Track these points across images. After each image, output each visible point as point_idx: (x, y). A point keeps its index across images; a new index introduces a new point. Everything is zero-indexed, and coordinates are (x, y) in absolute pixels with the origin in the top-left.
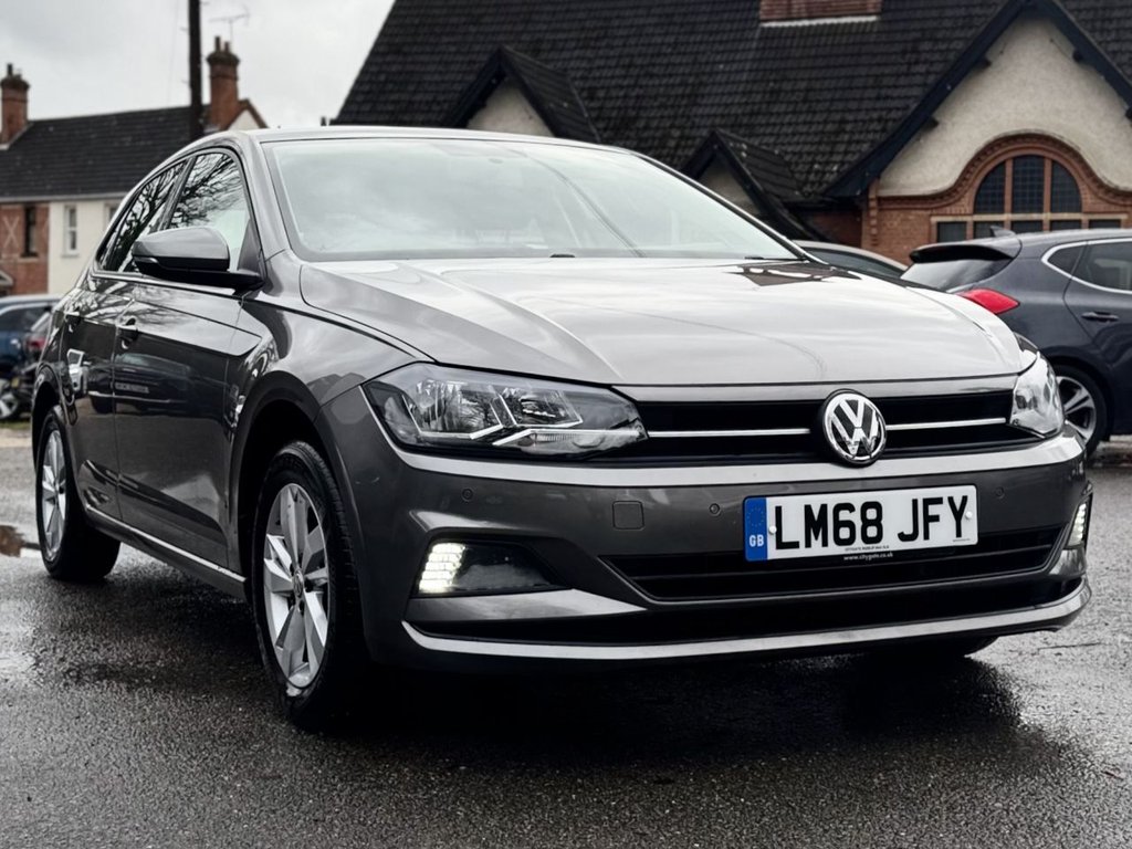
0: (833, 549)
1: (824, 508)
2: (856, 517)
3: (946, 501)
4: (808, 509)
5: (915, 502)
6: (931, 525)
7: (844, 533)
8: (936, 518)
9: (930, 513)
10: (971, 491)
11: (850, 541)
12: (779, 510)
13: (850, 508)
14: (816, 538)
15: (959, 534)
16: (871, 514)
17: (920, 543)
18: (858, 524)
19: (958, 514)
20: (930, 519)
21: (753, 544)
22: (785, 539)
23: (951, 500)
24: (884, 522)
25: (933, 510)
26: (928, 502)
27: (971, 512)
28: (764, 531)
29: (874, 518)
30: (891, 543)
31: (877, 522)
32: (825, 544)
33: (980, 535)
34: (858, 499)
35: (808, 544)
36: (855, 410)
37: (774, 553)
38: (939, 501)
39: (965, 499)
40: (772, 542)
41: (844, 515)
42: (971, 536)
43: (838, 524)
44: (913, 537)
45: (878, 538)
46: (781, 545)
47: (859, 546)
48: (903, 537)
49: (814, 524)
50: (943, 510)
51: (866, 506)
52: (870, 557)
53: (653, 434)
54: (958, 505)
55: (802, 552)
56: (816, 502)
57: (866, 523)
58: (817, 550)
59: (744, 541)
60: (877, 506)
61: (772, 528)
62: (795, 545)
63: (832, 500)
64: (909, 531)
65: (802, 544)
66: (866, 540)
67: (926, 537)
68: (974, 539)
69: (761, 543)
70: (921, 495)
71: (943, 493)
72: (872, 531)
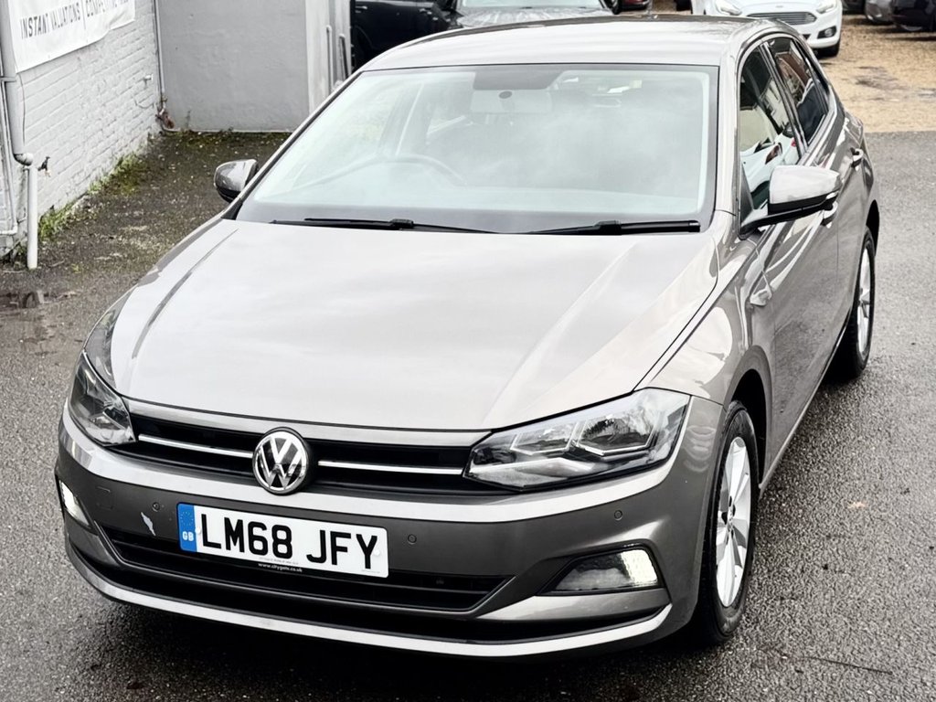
0: (248, 555)
1: (240, 523)
2: (268, 535)
3: (354, 537)
4: (227, 521)
5: (323, 533)
6: (338, 553)
7: (258, 545)
8: (344, 549)
9: (338, 544)
10: (382, 534)
11: (264, 552)
12: (204, 517)
13: (263, 527)
14: (235, 544)
15: (368, 565)
16: (282, 535)
17: (327, 566)
18: (270, 541)
19: (368, 550)
20: (338, 549)
21: (185, 538)
22: (210, 540)
23: (359, 537)
24: (293, 543)
25: (340, 542)
26: (334, 535)
27: (381, 550)
28: (192, 529)
29: (285, 541)
30: (299, 560)
31: (287, 542)
32: (242, 550)
33: (390, 570)
34: (270, 521)
35: (228, 547)
36: (280, 447)
37: (201, 549)
38: (348, 536)
39: (374, 539)
40: (200, 539)
41: (257, 531)
42: (380, 568)
43: (253, 538)
44: (322, 559)
45: (288, 555)
46: (206, 543)
47: (270, 558)
48: (310, 558)
49: (233, 533)
50: (352, 544)
51: (276, 528)
52: (282, 568)
53: (142, 438)
54: (367, 543)
55: (222, 552)
56: (234, 517)
57: (277, 542)
58: (234, 552)
59: (178, 535)
60: (286, 529)
61: (199, 529)
62: (218, 546)
63: (247, 518)
64: (318, 554)
65: (223, 546)
66: (277, 553)
67: (334, 562)
68: (384, 573)
69: (191, 539)
70: (330, 528)
71: (353, 530)
72: (282, 549)
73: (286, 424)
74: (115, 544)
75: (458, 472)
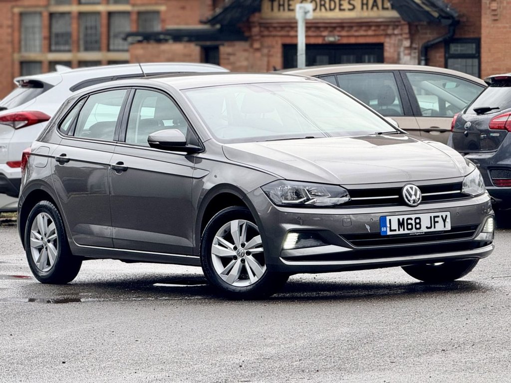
0: (406, 232)
1: (403, 219)
2: (413, 222)
3: (440, 217)
4: (399, 220)
5: (431, 217)
7: (410, 227)
8: (437, 222)
10: (448, 214)
11: (412, 229)
12: (390, 220)
13: (411, 219)
14: (401, 228)
15: (445, 227)
17: (432, 230)
18: (414, 224)
19: (444, 221)
20: (435, 222)
21: (383, 230)
22: (392, 229)
23: (442, 216)
24: (421, 223)
25: (436, 219)
26: (435, 217)
27: (448, 220)
28: (386, 227)
29: (418, 222)
30: (424, 229)
32: (404, 230)
33: (451, 227)
34: (413, 217)
35: (399, 230)
36: (412, 190)
37: (389, 233)
38: (438, 217)
39: (446, 216)
40: (388, 229)
41: (409, 221)
42: (448, 227)
43: (408, 224)
44: (430, 228)
45: (420, 228)
46: (391, 230)
47: (414, 230)
48: (427, 228)
49: (401, 224)
50: (440, 220)
51: (416, 219)
52: (418, 234)
53: (353, 199)
54: (444, 218)
55: (397, 233)
56: (401, 217)
57: (416, 224)
58: (402, 232)
59: (381, 229)
60: (419, 218)
61: (388, 225)
62: (395, 230)
63: (406, 217)
64: (429, 226)
65: (397, 230)
66: (416, 229)
67: (435, 228)
68: (449, 229)
69: (385, 230)
70: (433, 215)
71: (440, 214)
72: (418, 226)
75: (459, 191)
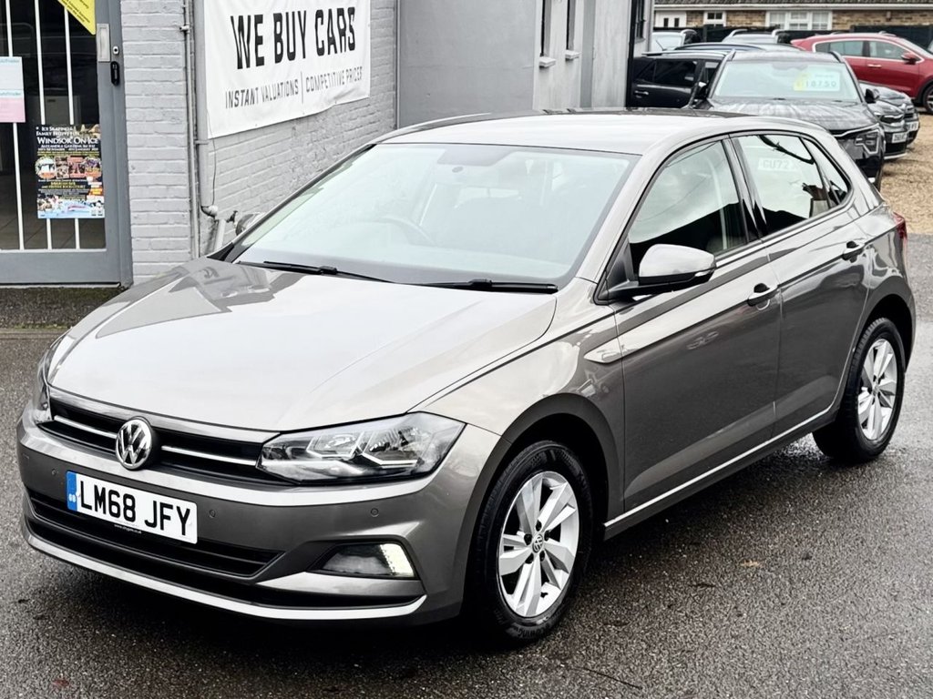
0: (108, 517)
1: (104, 490)
2: (120, 501)
3: (175, 508)
4: (96, 487)
5: (155, 503)
6: (165, 521)
7: (114, 509)
8: (168, 518)
9: (164, 513)
10: (193, 507)
11: (118, 515)
12: (82, 483)
13: (118, 495)
14: (100, 507)
15: (184, 533)
16: (129, 502)
17: (157, 531)
18: (122, 507)
19: (184, 520)
20: (164, 517)
21: (70, 499)
22: (85, 502)
23: (178, 508)
24: (136, 509)
25: (167, 512)
26: (163, 505)
27: (192, 521)
28: (75, 493)
29: (131, 506)
30: (139, 525)
31: (132, 508)
32: (105, 512)
33: (198, 538)
34: (123, 490)
35: (96, 510)
37: (81, 509)
38: (170, 507)
39: (188, 511)
40: (79, 501)
41: (114, 498)
42: (191, 537)
43: (111, 503)
44: (154, 525)
45: (133, 519)
46: (84, 505)
47: (121, 521)
48: (147, 522)
49: (100, 498)
50: (172, 513)
52: (128, 530)
53: (57, 418)
54: (183, 514)
55: (92, 513)
56: (101, 484)
57: (126, 508)
58: (99, 514)
59: (66, 497)
60: (132, 497)
61: (79, 493)
62: (90, 507)
63: (109, 486)
64: (151, 521)
65: (93, 508)
66: (127, 518)
67: (162, 527)
68: (194, 541)
69: (74, 501)
70: (161, 499)
71: (175, 502)
72: (129, 513)
73: (143, 414)
74: (32, 501)
75: (252, 463)
